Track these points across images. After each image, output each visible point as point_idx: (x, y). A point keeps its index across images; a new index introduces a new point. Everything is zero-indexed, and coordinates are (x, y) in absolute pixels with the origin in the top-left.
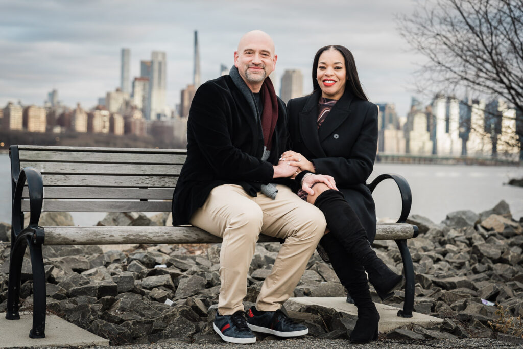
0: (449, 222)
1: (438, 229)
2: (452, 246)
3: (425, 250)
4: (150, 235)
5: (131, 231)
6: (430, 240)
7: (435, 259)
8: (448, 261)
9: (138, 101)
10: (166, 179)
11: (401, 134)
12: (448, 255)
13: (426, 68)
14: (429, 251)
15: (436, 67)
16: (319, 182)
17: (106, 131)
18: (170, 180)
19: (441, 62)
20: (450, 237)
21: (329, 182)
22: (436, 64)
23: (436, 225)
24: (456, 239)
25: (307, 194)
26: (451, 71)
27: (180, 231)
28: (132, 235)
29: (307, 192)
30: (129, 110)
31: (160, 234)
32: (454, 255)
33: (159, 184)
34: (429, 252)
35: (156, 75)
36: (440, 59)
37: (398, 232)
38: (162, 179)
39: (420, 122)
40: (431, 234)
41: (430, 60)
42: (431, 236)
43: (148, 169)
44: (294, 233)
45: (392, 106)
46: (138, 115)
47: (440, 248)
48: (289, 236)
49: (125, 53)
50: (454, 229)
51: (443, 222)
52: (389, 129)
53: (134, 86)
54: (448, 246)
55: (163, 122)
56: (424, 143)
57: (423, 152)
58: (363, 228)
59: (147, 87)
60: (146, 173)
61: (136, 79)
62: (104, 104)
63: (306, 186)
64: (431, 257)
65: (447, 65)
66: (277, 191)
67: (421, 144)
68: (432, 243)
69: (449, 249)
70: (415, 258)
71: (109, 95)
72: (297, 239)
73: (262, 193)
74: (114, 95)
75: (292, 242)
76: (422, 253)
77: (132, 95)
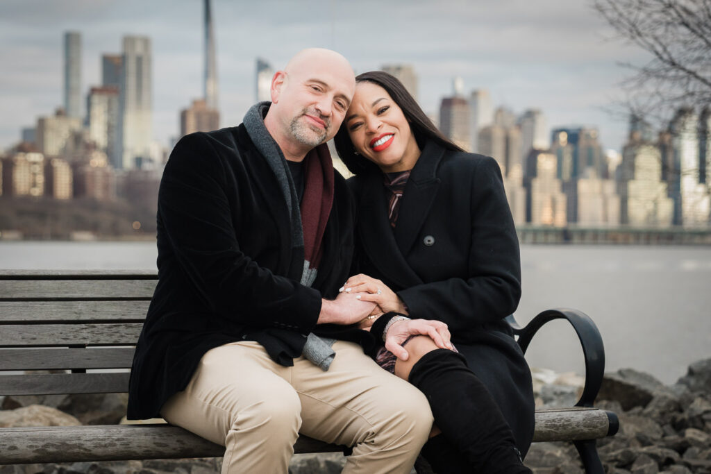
0: (692, 381)
1: (670, 396)
2: (697, 431)
3: (644, 441)
4: (88, 445)
5: (50, 438)
6: (653, 419)
7: (663, 460)
8: (688, 465)
9: (98, 133)
10: (122, 329)
11: (610, 187)
12: (689, 451)
13: (647, 73)
14: (650, 444)
15: (667, 70)
16: (419, 335)
17: (37, 191)
18: (130, 330)
19: (677, 61)
20: (694, 414)
21: (439, 335)
22: (668, 66)
23: (667, 389)
24: (705, 417)
25: (395, 358)
26: (697, 77)
27: (146, 435)
28: (53, 445)
29: (395, 353)
30: (81, 150)
31: (107, 442)
32: (700, 452)
33: (108, 338)
34: (651, 447)
35: (131, 81)
36: (675, 55)
37: (578, 426)
38: (114, 329)
39: (648, 161)
40: (657, 406)
41: (654, 56)
42: (657, 411)
43: (85, 311)
44: (369, 438)
45: (592, 133)
46: (98, 161)
47: (673, 437)
48: (360, 443)
49: (71, 42)
50: (702, 396)
51: (681, 381)
52: (586, 177)
53: (89, 105)
54: (690, 433)
55: (147, 172)
56: (656, 202)
57: (656, 222)
58: (507, 423)
59: (115, 105)
60: (83, 318)
61: (93, 91)
62: (33, 139)
63: (392, 342)
64: (654, 456)
65: (689, 67)
66: (333, 355)
67: (650, 206)
68: (657, 427)
69: (692, 439)
70: (623, 459)
71: (42, 122)
72: (376, 450)
73: (305, 358)
74: (52, 122)
75: (365, 455)
76: (638, 449)
77: (87, 122)
